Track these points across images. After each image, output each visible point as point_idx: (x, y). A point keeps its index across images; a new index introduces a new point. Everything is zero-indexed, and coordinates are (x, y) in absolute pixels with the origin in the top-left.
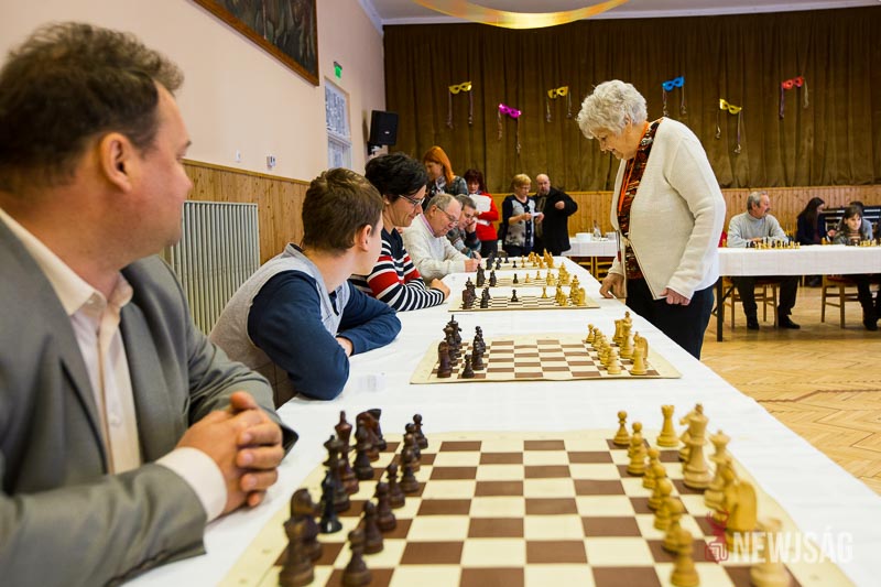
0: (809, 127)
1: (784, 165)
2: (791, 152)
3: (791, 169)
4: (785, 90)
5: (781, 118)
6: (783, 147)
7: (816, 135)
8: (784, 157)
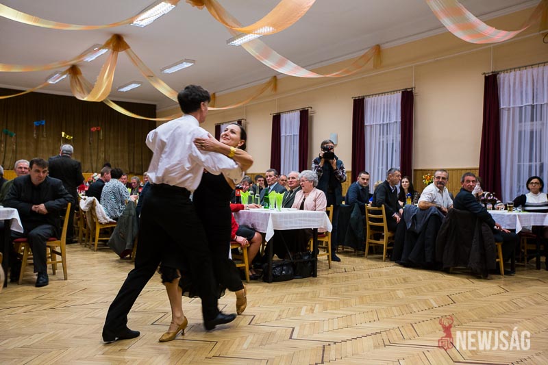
0: (103, 149)
1: (92, 164)
2: (94, 158)
3: (94, 166)
4: (92, 132)
5: (90, 143)
6: (91, 155)
7: (105, 152)
8: (91, 160)
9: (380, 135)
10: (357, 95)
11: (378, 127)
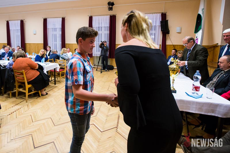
9: (52, 31)
10: (45, 17)
11: (52, 29)
